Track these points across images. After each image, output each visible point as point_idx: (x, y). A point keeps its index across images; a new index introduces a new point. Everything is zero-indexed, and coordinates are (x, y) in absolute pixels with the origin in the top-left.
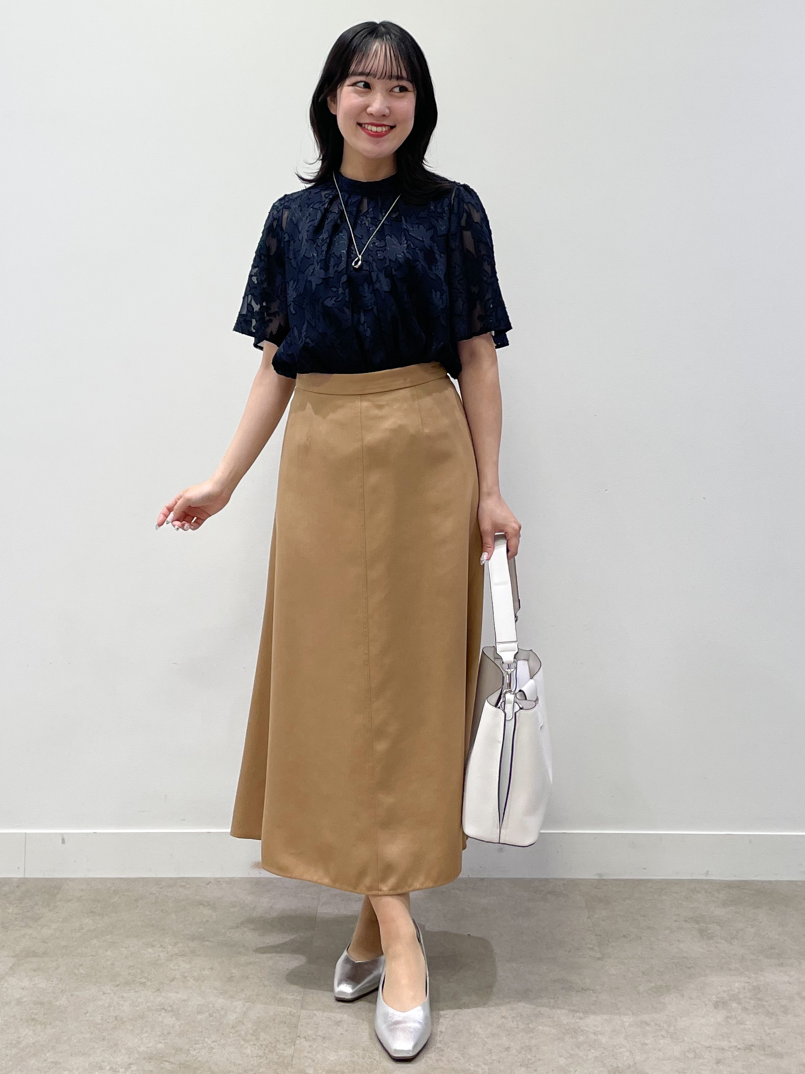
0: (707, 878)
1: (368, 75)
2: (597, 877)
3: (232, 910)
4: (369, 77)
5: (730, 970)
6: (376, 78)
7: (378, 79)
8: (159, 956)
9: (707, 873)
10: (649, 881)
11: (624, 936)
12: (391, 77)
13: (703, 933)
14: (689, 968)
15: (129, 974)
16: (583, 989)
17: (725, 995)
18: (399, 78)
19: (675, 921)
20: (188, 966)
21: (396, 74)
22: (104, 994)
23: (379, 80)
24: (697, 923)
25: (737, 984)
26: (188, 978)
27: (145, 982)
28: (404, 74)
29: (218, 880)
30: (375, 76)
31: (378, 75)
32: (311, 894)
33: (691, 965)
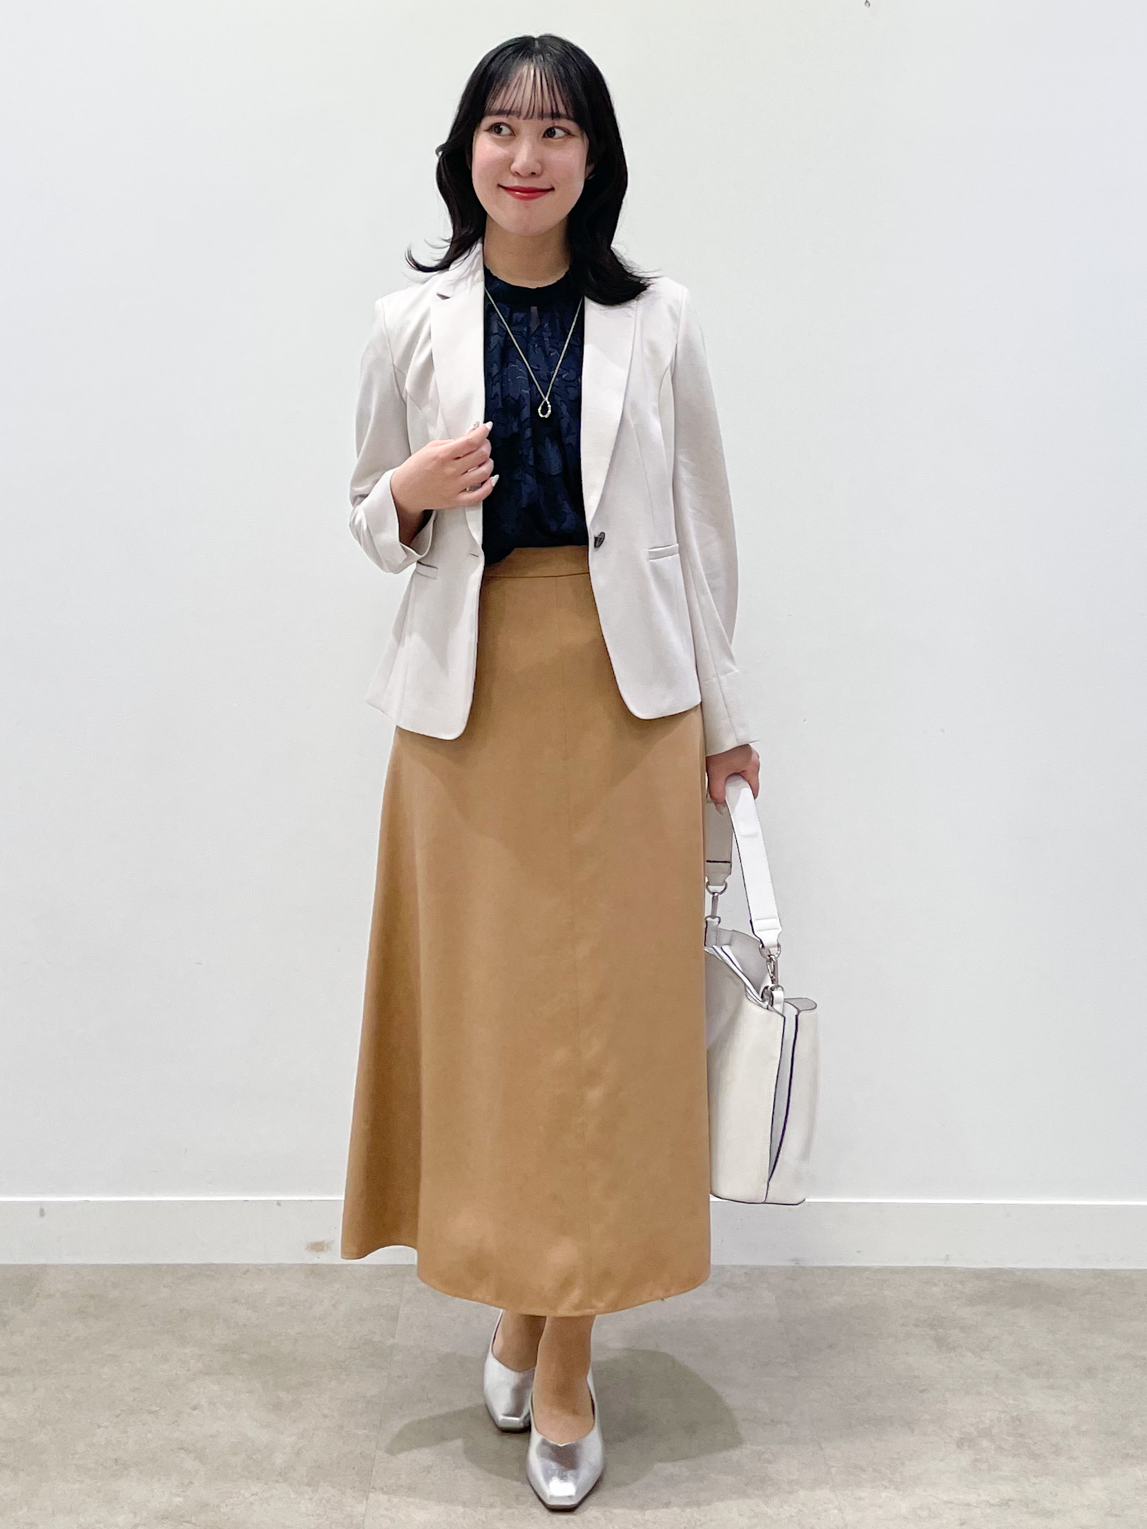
0: (946, 1265)
1: (509, 113)
2: (793, 1264)
3: (280, 1309)
4: (510, 116)
5: (980, 1394)
6: (522, 117)
7: (524, 119)
8: (177, 1374)
9: (947, 1258)
10: (866, 1269)
11: (830, 1347)
12: (542, 116)
13: (941, 1343)
14: (922, 1391)
15: (134, 1399)
16: (772, 1421)
17: (972, 1429)
18: (555, 115)
19: (903, 1325)
20: (216, 1388)
21: (550, 111)
22: (99, 1427)
23: (526, 121)
24: (932, 1326)
25: (988, 1414)
26: (218, 1405)
27: (157, 1411)
28: (562, 110)
29: (260, 1267)
30: (519, 114)
31: (524, 113)
32: (391, 1288)
33: (923, 1388)
